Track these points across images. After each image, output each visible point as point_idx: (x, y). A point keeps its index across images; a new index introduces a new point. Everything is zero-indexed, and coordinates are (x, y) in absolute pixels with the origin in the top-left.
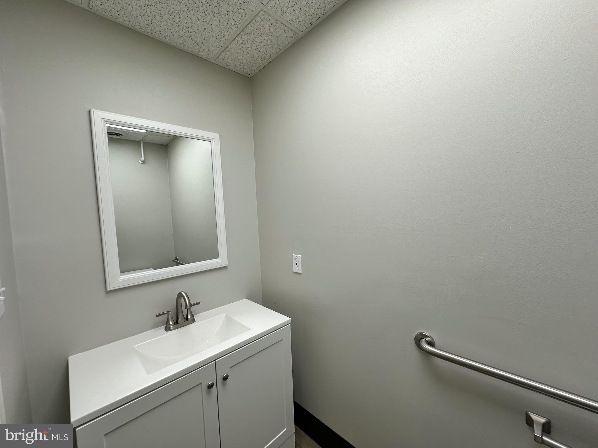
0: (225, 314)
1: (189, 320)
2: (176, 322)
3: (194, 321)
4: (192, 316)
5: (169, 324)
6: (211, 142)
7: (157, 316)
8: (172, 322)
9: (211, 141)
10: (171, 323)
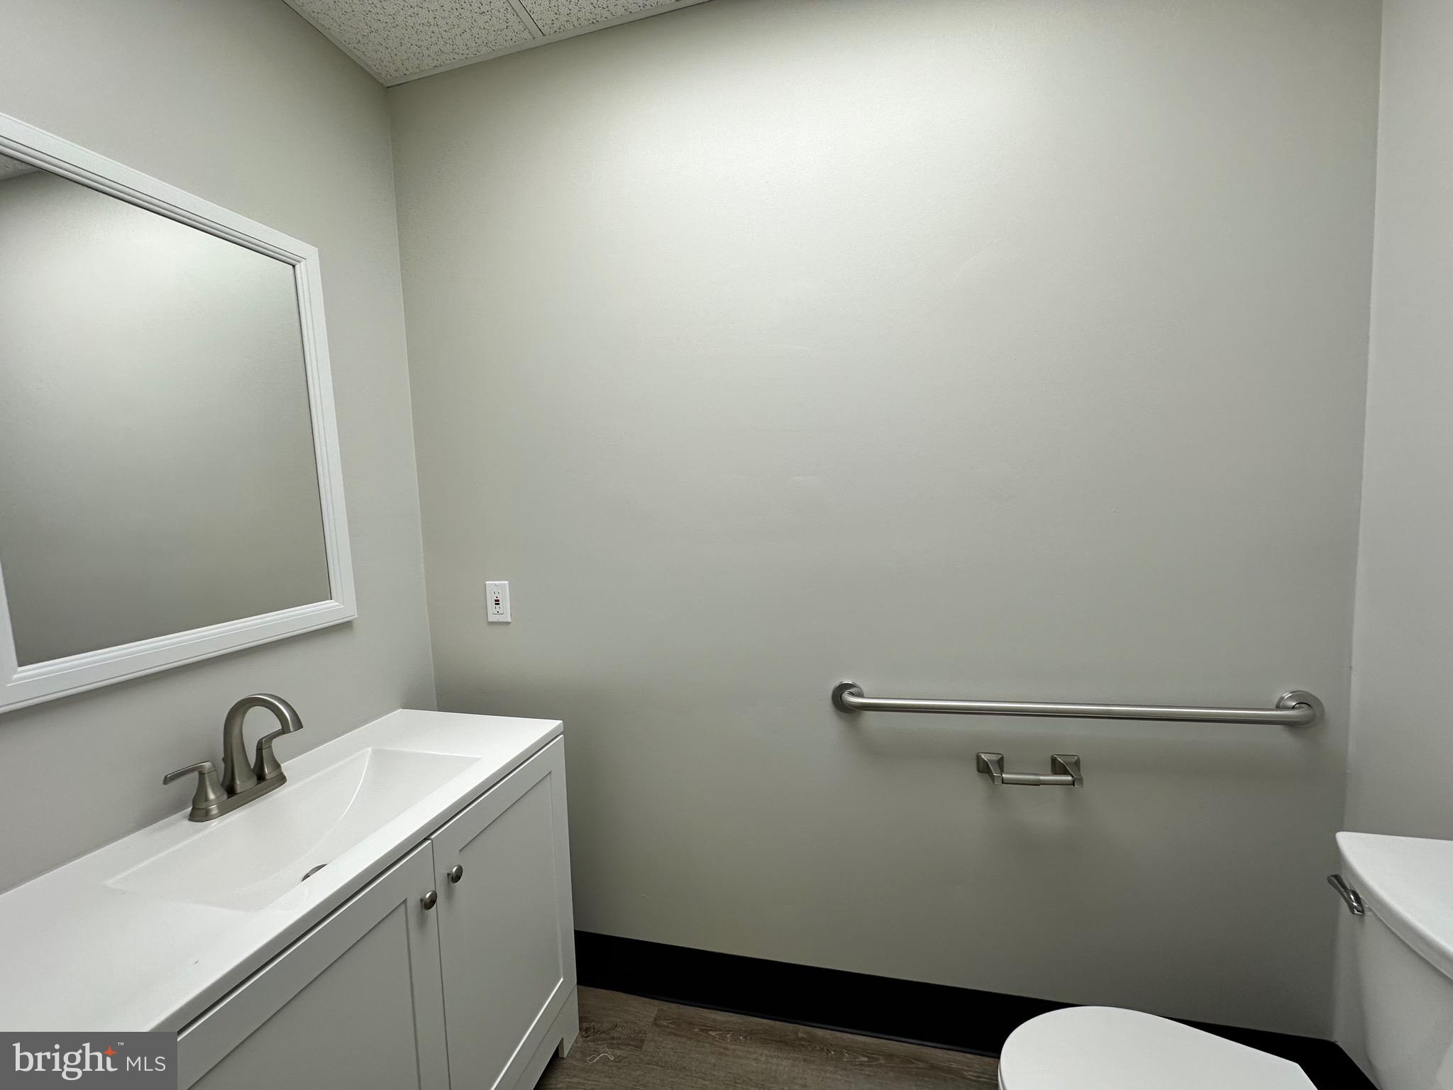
0: (370, 749)
1: (268, 777)
2: (231, 790)
3: (281, 779)
4: (277, 766)
5: (207, 799)
6: (294, 266)
7: (167, 780)
8: (215, 793)
9: (294, 262)
10: (212, 796)
